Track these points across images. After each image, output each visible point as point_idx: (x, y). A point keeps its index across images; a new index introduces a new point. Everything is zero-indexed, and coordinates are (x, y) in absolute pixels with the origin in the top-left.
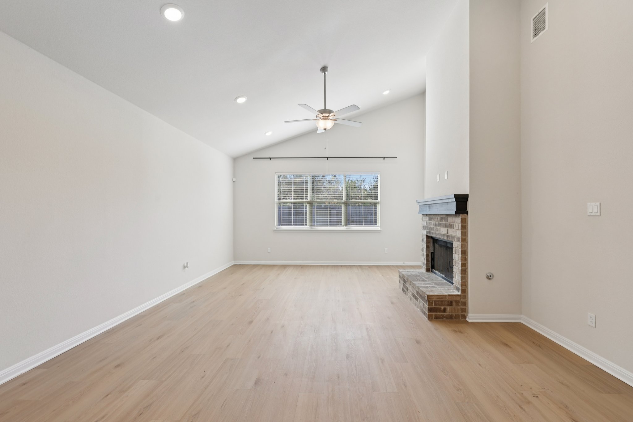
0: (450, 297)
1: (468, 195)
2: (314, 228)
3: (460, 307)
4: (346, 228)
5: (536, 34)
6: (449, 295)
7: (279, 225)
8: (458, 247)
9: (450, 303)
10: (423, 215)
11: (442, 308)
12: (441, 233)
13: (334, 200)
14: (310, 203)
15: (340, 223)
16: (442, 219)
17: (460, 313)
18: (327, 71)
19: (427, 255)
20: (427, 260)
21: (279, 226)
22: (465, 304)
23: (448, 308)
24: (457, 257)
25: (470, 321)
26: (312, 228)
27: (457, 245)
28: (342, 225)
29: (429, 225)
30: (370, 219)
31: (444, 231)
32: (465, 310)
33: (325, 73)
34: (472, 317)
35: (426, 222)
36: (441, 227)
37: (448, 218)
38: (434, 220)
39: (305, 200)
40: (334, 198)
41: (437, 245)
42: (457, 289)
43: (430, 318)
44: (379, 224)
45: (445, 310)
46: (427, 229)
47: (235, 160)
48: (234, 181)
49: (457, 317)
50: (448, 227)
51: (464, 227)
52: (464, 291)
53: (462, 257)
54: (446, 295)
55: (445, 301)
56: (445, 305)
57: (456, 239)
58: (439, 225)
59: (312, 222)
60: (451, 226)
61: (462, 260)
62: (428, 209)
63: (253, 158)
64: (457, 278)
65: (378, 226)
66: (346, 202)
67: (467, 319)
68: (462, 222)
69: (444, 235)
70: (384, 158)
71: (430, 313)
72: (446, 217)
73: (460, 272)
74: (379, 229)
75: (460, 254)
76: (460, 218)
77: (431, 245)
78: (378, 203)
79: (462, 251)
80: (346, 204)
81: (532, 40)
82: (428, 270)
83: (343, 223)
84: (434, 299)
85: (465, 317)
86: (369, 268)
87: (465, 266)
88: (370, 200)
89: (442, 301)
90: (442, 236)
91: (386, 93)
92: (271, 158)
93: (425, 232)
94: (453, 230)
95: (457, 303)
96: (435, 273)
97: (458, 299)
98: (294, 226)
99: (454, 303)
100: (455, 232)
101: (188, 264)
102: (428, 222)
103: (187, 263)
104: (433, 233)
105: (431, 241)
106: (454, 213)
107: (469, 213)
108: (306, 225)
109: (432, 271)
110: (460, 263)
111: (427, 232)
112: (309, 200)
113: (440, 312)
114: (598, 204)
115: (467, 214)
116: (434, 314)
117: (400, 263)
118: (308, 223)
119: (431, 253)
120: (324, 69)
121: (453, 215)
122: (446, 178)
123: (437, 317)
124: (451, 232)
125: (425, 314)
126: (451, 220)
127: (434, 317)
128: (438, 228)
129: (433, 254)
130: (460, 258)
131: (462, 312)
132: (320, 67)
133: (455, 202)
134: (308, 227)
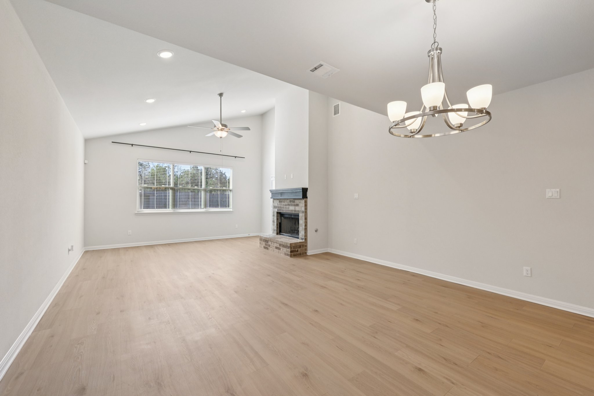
0: (300, 243)
1: (308, 188)
2: (176, 211)
3: (304, 248)
4: (206, 210)
5: (335, 114)
6: (300, 242)
7: (141, 208)
8: (302, 216)
9: (300, 247)
10: (274, 199)
11: (297, 249)
12: (291, 209)
13: (194, 187)
14: (173, 189)
15: (200, 206)
16: (291, 201)
18: (222, 96)
19: (277, 225)
20: (277, 227)
21: (141, 210)
22: (306, 246)
23: (299, 249)
24: (302, 222)
25: (309, 254)
26: (174, 211)
27: (301, 216)
28: (202, 208)
29: (279, 206)
30: (225, 203)
31: (292, 208)
32: (306, 250)
33: (221, 97)
34: (309, 253)
35: (277, 203)
36: (290, 206)
37: (295, 201)
38: (284, 202)
39: (167, 186)
40: (195, 185)
41: (282, 218)
42: (302, 239)
43: (291, 256)
44: (231, 206)
45: (298, 250)
46: (277, 208)
47: (87, 141)
48: (85, 163)
49: (303, 253)
50: (295, 206)
51: (306, 205)
52: (306, 239)
53: (305, 221)
54: (298, 243)
55: (298, 246)
56: (298, 248)
57: (301, 212)
58: (289, 205)
59: (175, 206)
60: (297, 205)
61: (305, 223)
62: (280, 196)
63: (112, 142)
64: (302, 233)
65: (231, 208)
66: (205, 189)
67: (307, 254)
68: (305, 202)
69: (292, 210)
70: (235, 157)
71: (291, 254)
72: (294, 200)
73: (304, 229)
74: (232, 210)
75: (304, 220)
76: (304, 201)
77: (279, 218)
78: (230, 191)
79: (305, 218)
80: (205, 190)
81: (333, 116)
82: (277, 234)
83: (202, 207)
84: (293, 245)
85: (306, 253)
86: (226, 240)
87: (306, 226)
88: (224, 188)
89: (296, 246)
90: (290, 211)
91: (243, 111)
92: (132, 145)
93: (276, 210)
94: (299, 207)
95: (303, 246)
96: (283, 235)
97: (303, 244)
98: (157, 209)
99: (302, 246)
100: (300, 208)
101: (74, 247)
102: (279, 203)
103: (72, 246)
104: (283, 210)
105: (279, 215)
106: (301, 197)
107: (308, 198)
108: (169, 208)
109: (280, 234)
110: (304, 225)
111: (278, 210)
112: (172, 186)
113: (295, 252)
114: (358, 194)
115: (307, 198)
116: (293, 253)
117: (246, 235)
118: (170, 207)
119: (279, 223)
120: (221, 95)
121: (301, 199)
122: (292, 177)
124: (297, 208)
125: (288, 255)
126: (297, 202)
127: (293, 255)
128: (288, 206)
129: (280, 224)
130: (304, 222)
131: (305, 250)
132: (219, 92)
133: (302, 192)
134: (170, 210)
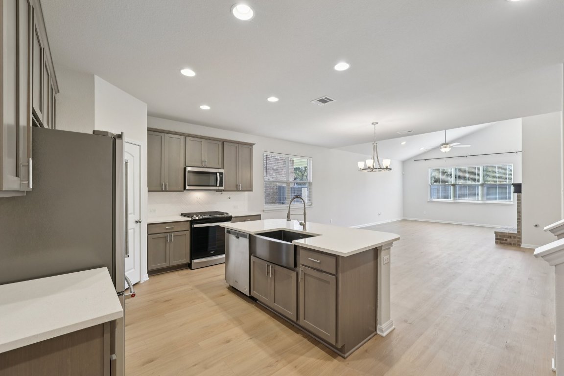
0: (510, 234)
2: (457, 201)
3: (516, 240)
4: (482, 202)
9: (510, 237)
11: (504, 239)
13: (472, 183)
14: (454, 185)
15: (477, 199)
17: (516, 243)
21: (432, 199)
22: (520, 238)
23: (508, 240)
25: (524, 247)
26: (454, 201)
28: (479, 200)
30: (505, 196)
32: (520, 242)
39: (449, 183)
42: (515, 230)
43: (496, 243)
44: (512, 199)
45: (506, 240)
47: (404, 162)
49: (515, 245)
51: (519, 200)
52: (519, 232)
55: (507, 236)
56: (506, 238)
59: (455, 197)
63: (415, 160)
65: (511, 201)
67: (521, 246)
68: (518, 195)
70: (517, 152)
71: (496, 241)
74: (512, 203)
78: (512, 184)
80: (482, 185)
83: (480, 198)
84: (501, 234)
88: (504, 182)
89: (505, 236)
92: (426, 160)
95: (515, 238)
97: (515, 235)
98: (442, 199)
99: (512, 238)
112: (453, 183)
113: (503, 241)
116: (499, 241)
118: (452, 198)
123: (501, 243)
127: (498, 243)
131: (518, 242)
134: (451, 200)
